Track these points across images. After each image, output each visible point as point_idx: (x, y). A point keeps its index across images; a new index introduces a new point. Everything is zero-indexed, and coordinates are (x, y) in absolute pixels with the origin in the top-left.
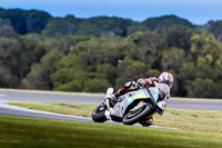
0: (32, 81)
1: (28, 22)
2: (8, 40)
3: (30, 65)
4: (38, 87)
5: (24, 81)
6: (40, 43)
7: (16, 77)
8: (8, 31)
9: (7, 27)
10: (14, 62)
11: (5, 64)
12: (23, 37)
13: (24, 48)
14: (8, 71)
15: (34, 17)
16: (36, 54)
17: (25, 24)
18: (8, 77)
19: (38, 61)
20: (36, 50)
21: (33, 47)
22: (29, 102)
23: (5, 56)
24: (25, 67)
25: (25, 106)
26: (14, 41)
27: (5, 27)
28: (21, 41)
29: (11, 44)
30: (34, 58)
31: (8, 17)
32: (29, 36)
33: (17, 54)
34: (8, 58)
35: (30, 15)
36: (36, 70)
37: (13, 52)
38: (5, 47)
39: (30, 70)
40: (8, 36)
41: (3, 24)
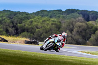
0: (91, 42)
1: (90, 16)
2: (81, 24)
3: (90, 35)
4: (94, 45)
5: (88, 42)
6: (95, 26)
7: (84, 40)
8: (81, 20)
9: (81, 18)
10: (84, 34)
11: (80, 34)
12: (88, 22)
13: (88, 27)
14: (81, 37)
15: (93, 14)
16: (93, 30)
17: (89, 17)
18: (81, 40)
19: (94, 33)
20: (93, 28)
21: (92, 27)
22: (90, 51)
23: (80, 31)
24: (88, 36)
25: (88, 53)
26: (84, 24)
27: (80, 18)
28: (87, 24)
29: (82, 26)
30: (92, 32)
31: (81, 13)
32: (90, 22)
33: (85, 30)
34: (81, 32)
35: (91, 13)
36: (93, 37)
37: (83, 29)
38: (80, 27)
39: (90, 37)
40: (81, 22)
41: (79, 16)
